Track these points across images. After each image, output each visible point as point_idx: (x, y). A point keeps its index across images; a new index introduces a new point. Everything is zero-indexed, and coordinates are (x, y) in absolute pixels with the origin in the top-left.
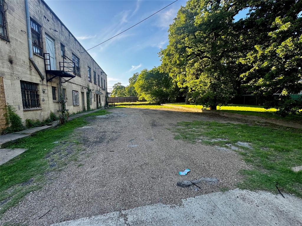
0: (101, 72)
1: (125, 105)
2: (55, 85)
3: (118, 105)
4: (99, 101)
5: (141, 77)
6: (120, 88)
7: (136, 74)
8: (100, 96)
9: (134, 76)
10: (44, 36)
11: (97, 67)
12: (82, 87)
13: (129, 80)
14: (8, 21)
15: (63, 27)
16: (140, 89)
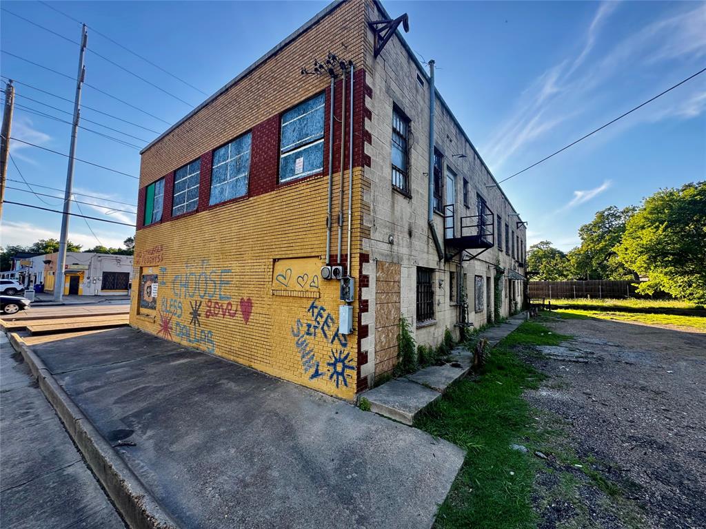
0: (517, 223)
1: (585, 308)
2: (453, 269)
3: (561, 307)
4: (512, 296)
5: (645, 218)
6: (545, 256)
7: (606, 213)
8: (514, 282)
9: (599, 217)
10: (445, 173)
11: (510, 212)
12: (487, 265)
13: (581, 231)
14: (412, 164)
15: (468, 144)
16: (645, 257)
